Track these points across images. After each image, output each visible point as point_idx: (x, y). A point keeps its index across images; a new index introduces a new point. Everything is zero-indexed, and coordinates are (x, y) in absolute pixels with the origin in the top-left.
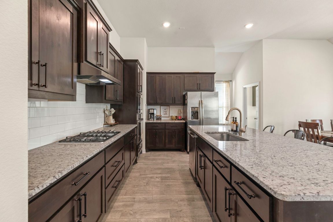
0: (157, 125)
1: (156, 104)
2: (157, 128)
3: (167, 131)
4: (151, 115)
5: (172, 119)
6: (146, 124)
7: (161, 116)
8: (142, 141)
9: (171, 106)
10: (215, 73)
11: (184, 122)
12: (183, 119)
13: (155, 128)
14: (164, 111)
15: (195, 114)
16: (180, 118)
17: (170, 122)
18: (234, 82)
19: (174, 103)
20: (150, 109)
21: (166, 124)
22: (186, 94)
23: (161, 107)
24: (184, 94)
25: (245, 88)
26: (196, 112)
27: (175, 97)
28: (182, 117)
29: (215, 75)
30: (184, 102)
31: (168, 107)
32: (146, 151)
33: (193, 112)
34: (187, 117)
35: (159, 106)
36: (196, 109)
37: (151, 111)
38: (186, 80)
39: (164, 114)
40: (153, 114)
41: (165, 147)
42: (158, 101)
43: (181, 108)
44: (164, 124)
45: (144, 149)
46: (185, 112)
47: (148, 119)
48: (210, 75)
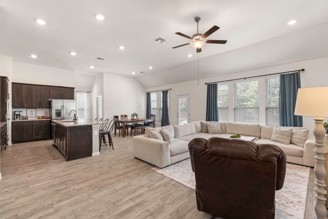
0: (24, 123)
1: (22, 107)
2: (24, 125)
3: (34, 127)
4: (16, 116)
5: (39, 119)
6: (12, 123)
7: (27, 116)
8: (8, 136)
9: (37, 109)
10: (75, 88)
11: (50, 119)
12: (49, 118)
13: (22, 125)
14: (31, 112)
15: (59, 114)
16: (46, 117)
17: (37, 120)
18: (92, 93)
19: (40, 106)
20: (16, 111)
21: (33, 122)
22: (51, 101)
23: (28, 110)
24: (49, 100)
25: (97, 98)
26: (59, 113)
27: (41, 103)
28: (48, 117)
29: (75, 89)
30: (49, 106)
31: (35, 109)
32: (12, 144)
33: (57, 113)
34: (52, 116)
35: (26, 109)
36: (59, 111)
37: (17, 113)
38: (51, 91)
39: (31, 115)
40: (19, 115)
41: (32, 138)
42: (25, 105)
43: (47, 110)
44: (31, 122)
45: (10, 143)
46: (50, 113)
47: (14, 119)
48: (71, 89)
